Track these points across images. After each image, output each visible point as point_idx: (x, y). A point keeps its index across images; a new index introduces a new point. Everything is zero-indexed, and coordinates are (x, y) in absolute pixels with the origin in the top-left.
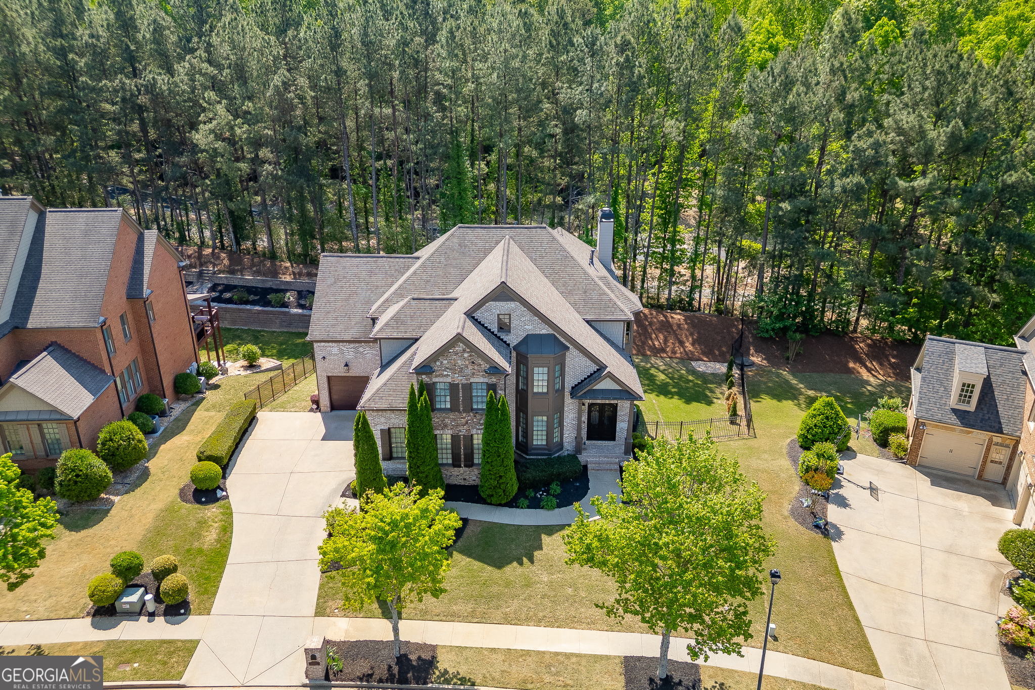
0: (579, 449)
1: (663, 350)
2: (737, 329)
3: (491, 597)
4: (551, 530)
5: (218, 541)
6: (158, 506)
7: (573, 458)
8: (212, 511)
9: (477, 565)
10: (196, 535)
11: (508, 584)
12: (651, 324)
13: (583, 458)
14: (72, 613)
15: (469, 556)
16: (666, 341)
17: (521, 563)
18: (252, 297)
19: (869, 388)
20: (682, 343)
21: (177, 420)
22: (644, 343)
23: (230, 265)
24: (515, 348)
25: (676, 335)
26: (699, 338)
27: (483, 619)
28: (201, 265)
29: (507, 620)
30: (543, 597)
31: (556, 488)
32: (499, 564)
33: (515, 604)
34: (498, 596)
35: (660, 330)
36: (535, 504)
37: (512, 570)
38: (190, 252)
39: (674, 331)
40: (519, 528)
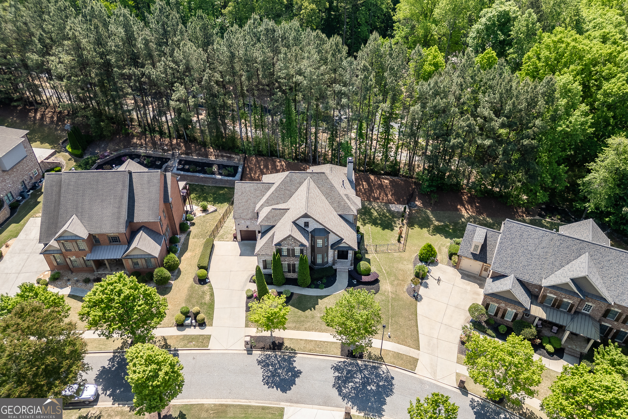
0: (334, 263)
1: (378, 198)
2: (412, 188)
3: (301, 322)
4: (322, 297)
5: (210, 299)
6: (188, 285)
7: (331, 267)
8: (206, 287)
9: (296, 310)
10: (202, 297)
11: (307, 317)
12: (374, 185)
13: (334, 267)
14: (170, 325)
15: (294, 307)
16: (380, 194)
17: (311, 310)
18: (198, 168)
19: (463, 220)
20: (387, 195)
21: (184, 244)
22: (370, 195)
23: (186, 150)
24: (311, 232)
25: (385, 191)
26: (395, 192)
27: (298, 329)
28: (173, 149)
29: (306, 330)
30: (318, 322)
31: (325, 281)
32: (304, 310)
33: (309, 324)
34: (303, 321)
35: (378, 188)
36: (317, 287)
37: (308, 312)
38: (167, 143)
39: (384, 189)
40: (311, 297)
